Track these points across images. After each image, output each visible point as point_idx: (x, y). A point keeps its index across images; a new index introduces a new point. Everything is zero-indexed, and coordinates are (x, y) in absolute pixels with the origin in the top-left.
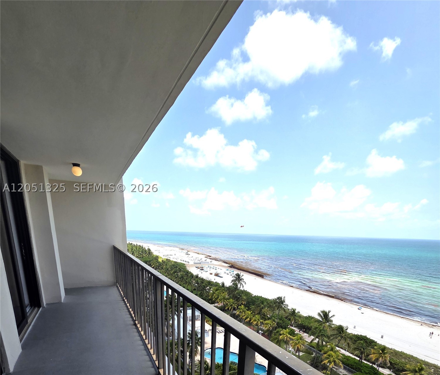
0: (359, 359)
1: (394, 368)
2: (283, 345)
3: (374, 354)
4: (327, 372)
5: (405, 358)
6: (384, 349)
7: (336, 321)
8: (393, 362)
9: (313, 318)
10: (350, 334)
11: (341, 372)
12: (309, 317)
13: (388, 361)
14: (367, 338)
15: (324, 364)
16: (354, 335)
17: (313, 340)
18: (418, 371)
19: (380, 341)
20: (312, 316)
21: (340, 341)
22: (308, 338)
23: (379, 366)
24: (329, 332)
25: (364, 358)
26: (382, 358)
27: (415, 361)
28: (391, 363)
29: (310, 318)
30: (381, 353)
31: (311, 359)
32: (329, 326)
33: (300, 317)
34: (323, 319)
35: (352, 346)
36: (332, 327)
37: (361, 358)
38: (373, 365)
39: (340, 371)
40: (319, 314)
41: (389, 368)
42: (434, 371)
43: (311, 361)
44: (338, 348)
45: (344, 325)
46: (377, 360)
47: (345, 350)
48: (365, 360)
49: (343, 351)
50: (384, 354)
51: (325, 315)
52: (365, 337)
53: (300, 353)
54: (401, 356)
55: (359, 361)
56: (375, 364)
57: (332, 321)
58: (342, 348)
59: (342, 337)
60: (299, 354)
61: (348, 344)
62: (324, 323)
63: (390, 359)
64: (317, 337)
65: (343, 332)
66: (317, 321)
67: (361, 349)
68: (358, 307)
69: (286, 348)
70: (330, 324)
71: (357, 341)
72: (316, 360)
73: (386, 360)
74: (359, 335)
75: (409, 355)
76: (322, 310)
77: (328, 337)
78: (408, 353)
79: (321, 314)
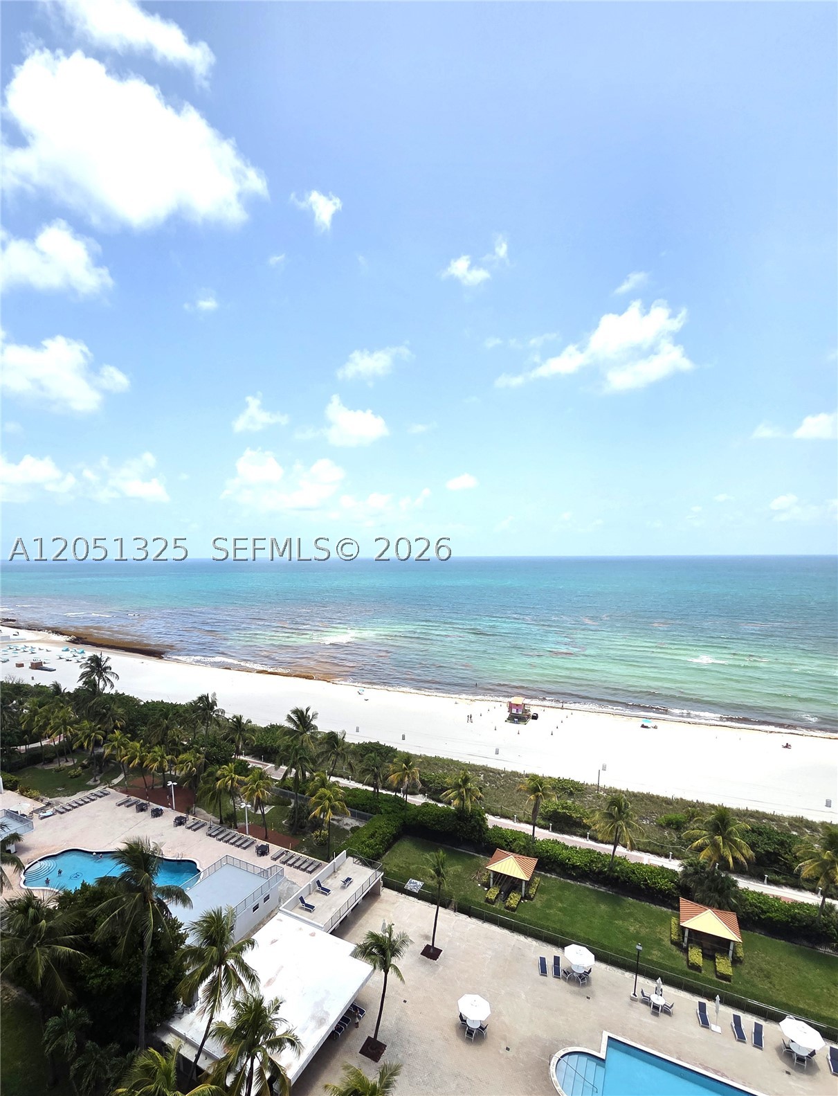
0: (372, 789)
1: (430, 789)
2: (226, 801)
3: (394, 772)
4: (323, 831)
5: (443, 767)
6: (408, 759)
7: (323, 725)
8: (426, 780)
9: (280, 727)
10: (350, 745)
11: (347, 824)
12: (272, 726)
13: (418, 780)
14: (381, 745)
15: (315, 817)
16: (359, 745)
17: (286, 774)
18: (461, 784)
19: (402, 747)
20: (278, 725)
21: (335, 762)
22: (276, 772)
23: (406, 793)
24: (314, 749)
25: (380, 785)
26: (408, 777)
27: (456, 768)
28: (423, 782)
29: (273, 729)
30: (405, 769)
31: (287, 816)
32: (312, 737)
33: (254, 730)
34: (298, 726)
35: (358, 767)
36: (317, 740)
37: (376, 787)
38: (397, 794)
39: (345, 823)
40: (290, 718)
41: (422, 792)
42: (484, 777)
43: (289, 820)
44: (333, 779)
45: (337, 730)
46: (401, 782)
47: (348, 779)
48: (383, 788)
49: (344, 782)
50: (410, 768)
51: (302, 719)
52: (377, 743)
53: (265, 809)
54: (436, 764)
55: (374, 791)
56: (400, 792)
57: (315, 727)
58: (341, 776)
59: (338, 754)
60: (263, 813)
61: (350, 764)
62: (301, 734)
63: (420, 775)
64: (293, 766)
65: (337, 743)
66: (289, 732)
67: (373, 770)
68: (358, 689)
69: (235, 806)
70: (312, 733)
71: (365, 755)
72: (299, 813)
73: (414, 779)
74: (366, 743)
75: (448, 760)
76: (293, 708)
77: (314, 762)
78: (445, 757)
79: (292, 716)
